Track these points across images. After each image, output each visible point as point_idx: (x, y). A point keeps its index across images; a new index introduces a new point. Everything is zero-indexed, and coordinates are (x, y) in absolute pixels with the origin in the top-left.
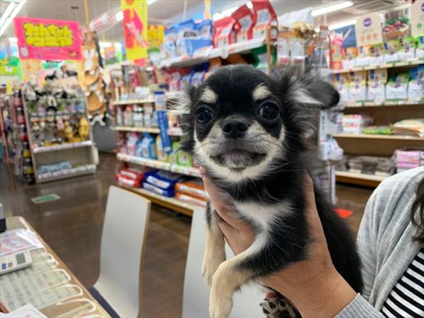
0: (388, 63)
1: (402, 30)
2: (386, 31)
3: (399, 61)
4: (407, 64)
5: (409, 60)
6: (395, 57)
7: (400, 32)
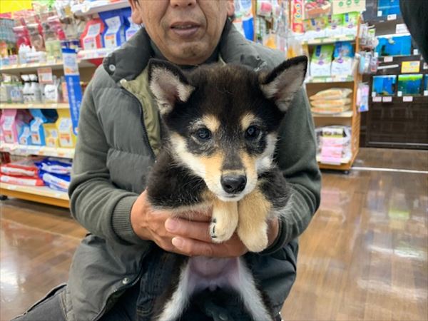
0: (316, 39)
1: (324, 7)
2: (308, 8)
3: (326, 38)
4: (335, 40)
5: (336, 36)
6: (322, 33)
7: (322, 9)
